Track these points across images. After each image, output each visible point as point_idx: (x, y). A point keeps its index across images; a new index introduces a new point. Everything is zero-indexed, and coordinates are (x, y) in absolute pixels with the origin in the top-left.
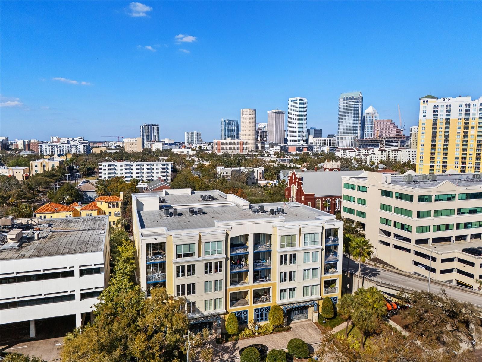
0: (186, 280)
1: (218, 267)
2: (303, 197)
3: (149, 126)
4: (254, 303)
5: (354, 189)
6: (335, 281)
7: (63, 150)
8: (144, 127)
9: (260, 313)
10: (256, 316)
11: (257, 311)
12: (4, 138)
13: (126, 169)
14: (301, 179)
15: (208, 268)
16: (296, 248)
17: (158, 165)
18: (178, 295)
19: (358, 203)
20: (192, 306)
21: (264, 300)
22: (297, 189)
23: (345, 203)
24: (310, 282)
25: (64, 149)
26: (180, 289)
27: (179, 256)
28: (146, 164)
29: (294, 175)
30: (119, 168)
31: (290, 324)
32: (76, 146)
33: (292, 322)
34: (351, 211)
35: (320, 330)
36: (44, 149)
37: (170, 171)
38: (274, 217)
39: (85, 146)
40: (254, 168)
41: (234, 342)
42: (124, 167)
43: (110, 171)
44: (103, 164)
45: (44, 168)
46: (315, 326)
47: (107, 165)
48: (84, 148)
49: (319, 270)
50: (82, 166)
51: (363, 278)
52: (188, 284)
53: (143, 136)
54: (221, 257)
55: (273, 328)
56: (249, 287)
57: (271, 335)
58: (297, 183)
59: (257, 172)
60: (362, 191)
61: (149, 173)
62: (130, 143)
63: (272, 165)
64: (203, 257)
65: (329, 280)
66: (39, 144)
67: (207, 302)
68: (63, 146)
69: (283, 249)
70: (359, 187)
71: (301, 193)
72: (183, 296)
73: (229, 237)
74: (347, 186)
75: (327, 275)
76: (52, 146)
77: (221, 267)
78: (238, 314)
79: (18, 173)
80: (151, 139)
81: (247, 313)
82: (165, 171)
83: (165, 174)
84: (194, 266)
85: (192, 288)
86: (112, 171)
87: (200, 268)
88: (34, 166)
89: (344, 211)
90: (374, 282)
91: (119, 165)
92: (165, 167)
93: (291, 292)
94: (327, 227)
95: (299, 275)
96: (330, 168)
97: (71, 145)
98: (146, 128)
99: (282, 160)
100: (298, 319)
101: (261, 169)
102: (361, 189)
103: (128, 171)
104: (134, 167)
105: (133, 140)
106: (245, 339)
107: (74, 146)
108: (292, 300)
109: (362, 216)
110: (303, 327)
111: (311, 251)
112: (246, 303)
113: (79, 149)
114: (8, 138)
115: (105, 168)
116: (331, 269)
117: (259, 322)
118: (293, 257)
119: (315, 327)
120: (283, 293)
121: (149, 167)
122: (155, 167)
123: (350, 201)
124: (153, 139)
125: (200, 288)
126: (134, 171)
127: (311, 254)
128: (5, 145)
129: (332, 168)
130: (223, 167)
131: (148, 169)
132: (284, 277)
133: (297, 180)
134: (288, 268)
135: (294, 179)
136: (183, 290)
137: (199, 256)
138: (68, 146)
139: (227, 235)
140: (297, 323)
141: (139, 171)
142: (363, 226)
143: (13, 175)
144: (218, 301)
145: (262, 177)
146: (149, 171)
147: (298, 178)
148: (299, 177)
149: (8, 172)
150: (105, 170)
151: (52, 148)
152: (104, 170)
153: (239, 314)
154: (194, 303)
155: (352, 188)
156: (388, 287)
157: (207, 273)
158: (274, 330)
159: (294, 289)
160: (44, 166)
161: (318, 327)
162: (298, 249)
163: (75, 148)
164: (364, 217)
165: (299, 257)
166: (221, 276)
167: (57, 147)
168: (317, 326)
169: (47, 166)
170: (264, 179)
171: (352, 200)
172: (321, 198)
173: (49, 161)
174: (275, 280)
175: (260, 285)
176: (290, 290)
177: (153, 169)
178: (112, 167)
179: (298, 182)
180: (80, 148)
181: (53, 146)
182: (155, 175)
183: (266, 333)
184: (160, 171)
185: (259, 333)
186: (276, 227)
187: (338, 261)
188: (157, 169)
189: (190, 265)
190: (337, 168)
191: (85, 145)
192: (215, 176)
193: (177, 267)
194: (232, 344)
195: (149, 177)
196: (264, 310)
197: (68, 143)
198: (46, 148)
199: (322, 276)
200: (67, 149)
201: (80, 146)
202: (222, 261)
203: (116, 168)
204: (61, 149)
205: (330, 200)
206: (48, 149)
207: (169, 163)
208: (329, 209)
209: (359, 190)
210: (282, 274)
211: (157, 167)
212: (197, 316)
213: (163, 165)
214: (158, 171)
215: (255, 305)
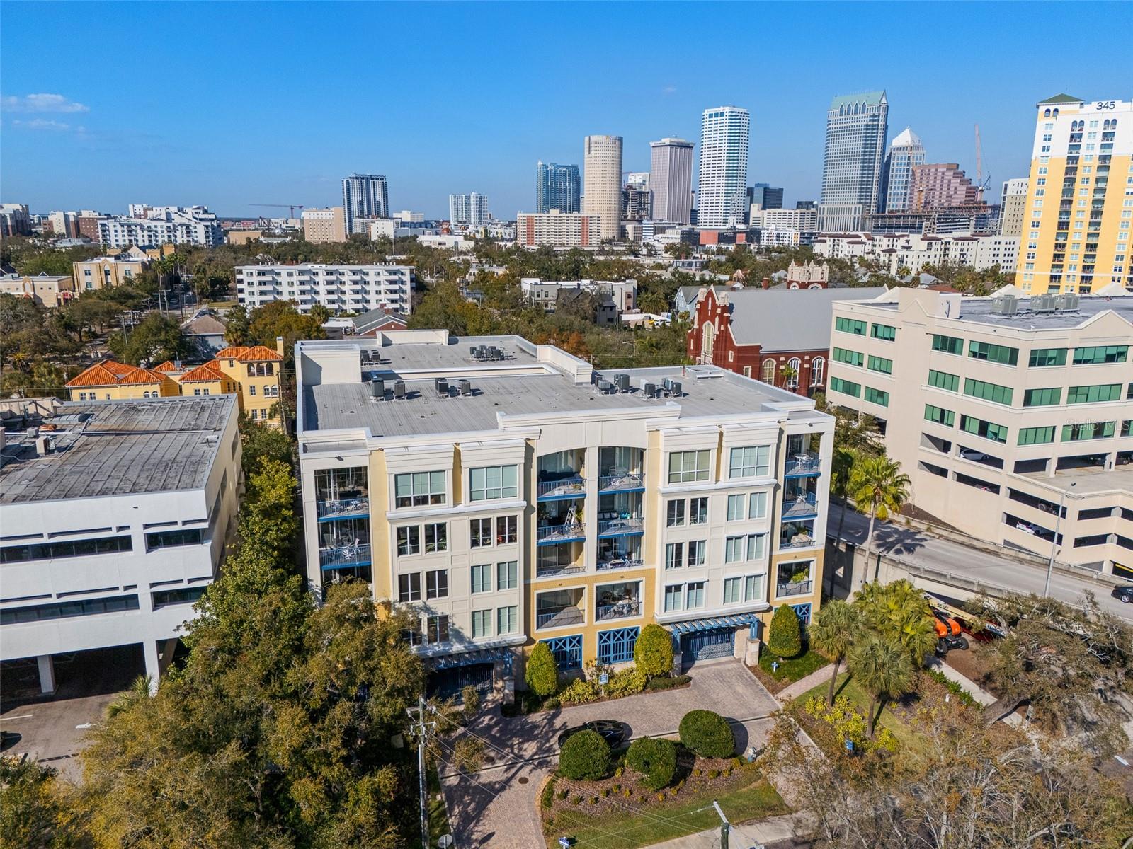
0: (422, 562)
1: (507, 528)
2: (731, 353)
3: (363, 178)
4: (597, 618)
5: (862, 332)
6: (807, 564)
7: (156, 236)
8: (350, 181)
9: (612, 642)
10: (603, 650)
11: (605, 638)
12: (17, 206)
13: (302, 283)
14: (729, 308)
15: (479, 532)
16: (709, 484)
17: (379, 273)
18: (403, 598)
19: (872, 368)
20: (441, 627)
21: (625, 611)
22: (718, 333)
23: (837, 369)
24: (741, 568)
25: (159, 234)
26: (407, 585)
27: (402, 503)
28: (351, 271)
29: (710, 299)
30: (284, 279)
31: (689, 668)
32: (188, 227)
33: (697, 663)
34: (851, 389)
35: (764, 684)
36: (112, 234)
37: (407, 287)
38: (654, 404)
39: (207, 227)
40: (613, 283)
41: (551, 712)
42: (296, 278)
43: (263, 288)
44: (246, 269)
45: (107, 279)
46: (752, 674)
47: (255, 274)
48: (206, 232)
49: (767, 539)
50: (199, 275)
51: (879, 556)
52: (428, 573)
53: (349, 204)
54: (514, 504)
55: (644, 679)
56: (586, 579)
57: (640, 696)
58: (717, 319)
59: (621, 291)
60: (882, 338)
61: (357, 292)
62: (318, 220)
63: (657, 276)
64: (465, 505)
65: (791, 564)
66: (99, 222)
67: (479, 617)
68: (156, 227)
69: (675, 487)
70: (875, 327)
71: (728, 344)
72: (417, 603)
73: (536, 455)
74: (843, 324)
75: (786, 551)
76: (129, 226)
77: (513, 530)
78: (557, 644)
79: (46, 289)
80: (369, 212)
81: (579, 642)
82: (396, 287)
83: (396, 296)
84: (442, 527)
85: (438, 583)
86: (269, 288)
87: (459, 533)
88: (81, 273)
89: (834, 387)
90: (904, 567)
91: (284, 273)
92: (395, 278)
93: (693, 593)
94: (790, 430)
95: (713, 551)
96: (801, 281)
97: (174, 225)
98: (355, 184)
99: (683, 263)
100: (709, 655)
101: (631, 285)
102: (880, 333)
103: (307, 287)
104: (322, 278)
105: (324, 213)
106: (574, 705)
107: (181, 225)
108: (693, 612)
109: (880, 400)
110: (720, 676)
111: (748, 492)
112: (578, 619)
113: (193, 234)
114: (27, 206)
115: (250, 280)
116: (796, 534)
117: (610, 664)
118: (700, 506)
119: (750, 677)
120: (671, 595)
121: (358, 278)
122: (371, 278)
123: (850, 363)
124: (373, 213)
125: (458, 582)
126: (322, 288)
127: (746, 499)
128: (22, 224)
129: (807, 281)
130: (538, 281)
131: (356, 283)
132: (675, 555)
133: (719, 311)
134: (685, 533)
135: (710, 308)
136: (416, 586)
137: (456, 502)
138: (169, 227)
139: (529, 450)
140: (707, 666)
141: (334, 287)
142: (881, 425)
143: (34, 295)
144: (505, 613)
145: (632, 306)
146: (358, 287)
147: (719, 307)
148: (722, 304)
149: (21, 288)
150: (252, 283)
151: (130, 231)
152: (249, 283)
153: (560, 644)
154: (445, 618)
155: (858, 331)
156: (939, 579)
157: (478, 545)
158: (648, 685)
159: (700, 585)
160: (107, 273)
161: (759, 678)
162: (713, 486)
163: (185, 232)
164: (885, 404)
165: (716, 506)
166: (513, 552)
167: (142, 229)
168: (756, 675)
169: (112, 272)
170: (638, 310)
171: (855, 361)
172: (776, 356)
173: (119, 262)
174: (652, 561)
175: (614, 575)
176: (691, 587)
177: (366, 283)
178: (268, 278)
179: (721, 316)
180: (196, 232)
181: (133, 227)
182: (372, 297)
183: (626, 691)
184: (383, 287)
185: (610, 693)
186: (657, 430)
187: (816, 515)
188: (378, 283)
189: (432, 526)
190: (819, 280)
191: (209, 223)
192: (517, 302)
193: (399, 530)
194: (545, 718)
195: (357, 301)
196: (622, 636)
197: (169, 219)
198: (116, 231)
199: (774, 553)
200: (166, 234)
201: (195, 227)
202: (516, 516)
203: (279, 279)
204: (151, 234)
205: (800, 362)
206: (119, 233)
207: (406, 270)
208: (795, 383)
209: (876, 336)
210: (670, 548)
211: (378, 279)
212: (457, 648)
213: (391, 274)
214: (378, 288)
215: (599, 622)
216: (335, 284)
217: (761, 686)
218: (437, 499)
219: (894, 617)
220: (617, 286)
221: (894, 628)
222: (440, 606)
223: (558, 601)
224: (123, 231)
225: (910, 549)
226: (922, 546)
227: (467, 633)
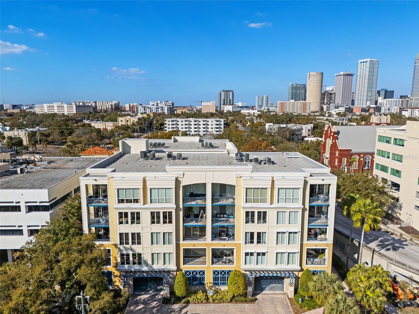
0: (129, 229)
1: (167, 217)
2: (337, 152)
3: (225, 91)
4: (213, 263)
5: (390, 142)
6: (323, 251)
8: (221, 92)
9: (220, 276)
10: (215, 279)
11: (216, 273)
12: (116, 102)
13: (186, 125)
14: (338, 133)
15: (155, 217)
16: (267, 205)
17: (212, 121)
18: (121, 243)
19: (394, 159)
20: (138, 258)
21: (227, 262)
22: (332, 143)
23: (378, 160)
24: (284, 248)
25: (153, 110)
26: (123, 238)
27: (121, 201)
28: (203, 120)
29: (329, 129)
30: (180, 123)
31: (259, 294)
32: (162, 107)
33: (264, 292)
34: (384, 169)
35: (293, 309)
36: (139, 110)
37: (222, 127)
39: (168, 107)
40: (302, 125)
41: (184, 305)
42: (184, 123)
43: (173, 126)
44: (167, 120)
45: (127, 123)
46: (289, 302)
47: (170, 121)
48: (168, 109)
49: (299, 235)
50: (156, 122)
51: (374, 251)
52: (132, 233)
53: (220, 100)
54: (171, 206)
55: (231, 296)
56: (206, 245)
57: (228, 304)
58: (331, 137)
59: (306, 129)
60: (398, 145)
61: (204, 128)
62: (206, 105)
63: (323, 123)
64: (148, 205)
66: (136, 106)
67: (155, 256)
68: (152, 107)
69: (249, 205)
70: (395, 140)
71: (336, 148)
72: (127, 246)
73: (181, 185)
74: (381, 139)
75: (311, 242)
76: (144, 107)
77: (170, 218)
78: (193, 273)
79: (109, 126)
80: (227, 103)
81: (204, 273)
82: (218, 126)
83: (218, 130)
84: (138, 214)
85: (137, 238)
86: (175, 126)
87: (146, 217)
88: (120, 121)
89: (377, 168)
90: (385, 258)
91: (180, 121)
92: (218, 123)
93: (260, 257)
94: (312, 181)
95: (270, 238)
96: (376, 122)
97: (158, 107)
100: (271, 289)
101: (310, 126)
102: (397, 143)
103: (187, 126)
104: (193, 123)
105: (208, 103)
106: (196, 303)
107: (160, 107)
108: (259, 267)
109: (397, 174)
110: (272, 301)
111: (288, 211)
112: (204, 263)
113: (164, 110)
114: (119, 102)
115: (169, 123)
117: (219, 286)
118: (263, 216)
119: (287, 304)
120: (248, 257)
121: (205, 123)
122: (210, 123)
123: (384, 157)
125: (146, 239)
126: (192, 126)
127: (287, 214)
128: (117, 108)
129: (379, 123)
130: (272, 124)
131: (204, 125)
132: (250, 238)
133: (332, 134)
134: (255, 228)
135: (329, 133)
136: (127, 239)
137: (144, 203)
138: (156, 108)
139: (177, 182)
140: (268, 294)
141: (196, 126)
142: (396, 186)
143: (106, 128)
144: (167, 256)
145: (310, 134)
146: (205, 126)
147: (333, 132)
148: (334, 131)
149: (102, 126)
150: (169, 125)
152: (168, 125)
153: (195, 273)
154: (140, 255)
155: (388, 142)
156: (403, 267)
157: (154, 223)
158: (233, 299)
159: (264, 254)
160: (127, 121)
161: (292, 305)
162: (269, 206)
163: (161, 109)
164: (399, 176)
165: (271, 216)
166: (170, 228)
167: (148, 108)
168: (291, 303)
169: (129, 121)
170: (313, 136)
171: (386, 156)
172: (359, 154)
174: (240, 240)
175: (220, 244)
176: (258, 254)
177: (208, 125)
178: (174, 123)
179: (333, 136)
180: (164, 109)
181: (146, 108)
182: (210, 130)
183: (221, 301)
184: (213, 127)
185: (214, 301)
186: (241, 177)
187: (328, 226)
188: (212, 125)
189: (134, 213)
190: (385, 122)
191: (169, 106)
192: (263, 132)
193: (119, 213)
194: (180, 308)
195: (204, 131)
197: (157, 105)
199: (304, 242)
200: (155, 110)
201: (164, 108)
202: (171, 212)
203: (178, 123)
204: (151, 110)
206: (141, 110)
207: (222, 120)
209: (396, 144)
210: (248, 234)
211: (212, 123)
212: (145, 268)
213: (217, 122)
214: (212, 127)
215: (213, 266)
217: (291, 309)
218: (136, 201)
219: (362, 285)
220: (304, 127)
221: (361, 291)
222: (137, 249)
223: (200, 253)
224: (143, 109)
225: (395, 249)
226: (403, 248)
227: (150, 262)
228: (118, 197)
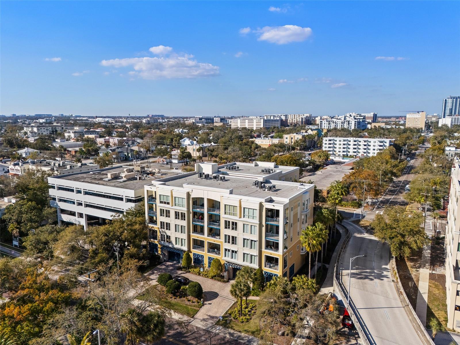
0: (165, 220)
1: (183, 216)
3: (454, 98)
6: (277, 259)
7: (337, 125)
8: (447, 100)
9: (212, 261)
10: (209, 263)
11: (210, 259)
13: (344, 144)
15: (177, 214)
17: (375, 142)
18: (161, 228)
20: (169, 239)
24: (248, 251)
25: (339, 124)
26: (162, 224)
27: (161, 202)
28: (364, 141)
30: (338, 143)
32: (349, 122)
36: (323, 124)
39: (356, 122)
41: (185, 273)
42: (342, 143)
43: (330, 146)
44: (325, 139)
45: (291, 140)
47: (328, 140)
48: (355, 124)
49: (257, 243)
52: (166, 223)
54: (184, 210)
55: (212, 275)
56: (205, 238)
61: (365, 149)
62: (413, 118)
64: (174, 207)
67: (177, 239)
68: (338, 122)
69: (226, 216)
72: (164, 230)
73: (191, 197)
75: (268, 251)
77: (185, 217)
78: (198, 256)
81: (203, 257)
82: (381, 148)
84: (169, 211)
85: (168, 226)
86: (332, 146)
87: (172, 214)
88: (285, 138)
91: (338, 141)
92: (382, 144)
93: (233, 254)
94: (267, 206)
98: (450, 101)
103: (346, 146)
104: (352, 143)
105: (416, 115)
106: (192, 273)
107: (347, 121)
108: (234, 261)
111: (250, 224)
112: (204, 250)
113: (350, 124)
115: (326, 142)
118: (235, 225)
120: (227, 252)
121: (366, 143)
122: (372, 144)
125: (172, 227)
126: (351, 147)
127: (250, 226)
131: (365, 145)
132: (228, 239)
134: (231, 232)
136: (164, 226)
137: (172, 206)
138: (342, 122)
139: (188, 195)
141: (356, 147)
144: (183, 241)
146: (366, 147)
150: (326, 144)
151: (329, 123)
154: (169, 237)
157: (177, 218)
158: (214, 277)
159: (236, 252)
162: (238, 219)
163: (347, 124)
165: (240, 226)
166: (184, 223)
167: (333, 123)
169: (293, 138)
173: (296, 135)
174: (222, 239)
175: (213, 240)
176: (233, 251)
177: (369, 146)
178: (332, 142)
182: (371, 151)
184: (376, 148)
186: (222, 197)
187: (278, 241)
188: (374, 146)
189: (167, 210)
191: (358, 120)
193: (161, 209)
195: (364, 153)
197: (345, 119)
199: (262, 250)
200: (341, 124)
201: (352, 122)
202: (185, 213)
203: (336, 142)
206: (326, 124)
207: (388, 141)
210: (227, 236)
211: (374, 144)
212: (171, 246)
213: (380, 142)
214: (374, 148)
215: (209, 253)
216: (357, 145)
218: (168, 203)
222: (168, 233)
224: (327, 123)
225: (362, 278)
226: (373, 280)
227: (174, 242)
228: (160, 200)
